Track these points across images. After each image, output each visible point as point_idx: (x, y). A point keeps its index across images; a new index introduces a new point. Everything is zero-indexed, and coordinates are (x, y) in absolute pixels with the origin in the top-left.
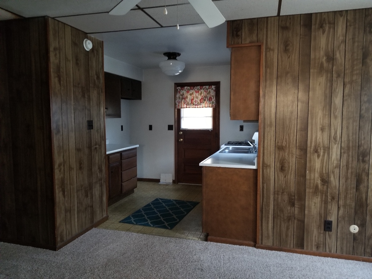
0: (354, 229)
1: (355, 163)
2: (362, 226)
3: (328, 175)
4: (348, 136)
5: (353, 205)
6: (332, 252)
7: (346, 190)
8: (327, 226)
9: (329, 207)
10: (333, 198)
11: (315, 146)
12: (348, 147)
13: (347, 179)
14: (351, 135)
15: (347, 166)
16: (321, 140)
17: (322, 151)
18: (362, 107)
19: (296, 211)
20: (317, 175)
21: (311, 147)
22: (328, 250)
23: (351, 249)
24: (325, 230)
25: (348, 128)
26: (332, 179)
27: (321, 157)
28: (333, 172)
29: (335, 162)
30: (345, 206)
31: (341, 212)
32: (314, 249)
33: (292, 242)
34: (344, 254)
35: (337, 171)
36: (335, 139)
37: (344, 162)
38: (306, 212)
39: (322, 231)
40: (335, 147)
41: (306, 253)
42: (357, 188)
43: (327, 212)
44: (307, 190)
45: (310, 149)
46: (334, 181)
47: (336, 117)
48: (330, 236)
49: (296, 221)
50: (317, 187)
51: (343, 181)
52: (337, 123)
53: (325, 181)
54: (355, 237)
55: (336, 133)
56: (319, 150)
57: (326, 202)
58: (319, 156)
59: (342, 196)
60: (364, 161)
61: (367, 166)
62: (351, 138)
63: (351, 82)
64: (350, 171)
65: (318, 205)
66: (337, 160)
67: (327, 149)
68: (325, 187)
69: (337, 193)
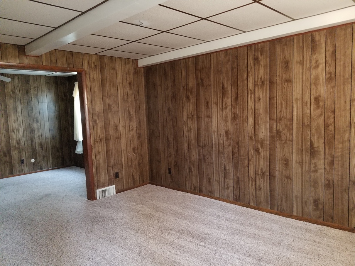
0: (33, 160)
1: (29, 134)
2: (36, 159)
3: (20, 141)
4: (25, 124)
5: (31, 151)
6: (26, 172)
7: (27, 145)
8: (22, 162)
9: (22, 154)
10: (23, 150)
11: (12, 129)
12: (26, 128)
13: (27, 141)
14: (26, 123)
15: (27, 136)
16: (14, 126)
17: (16, 131)
18: (29, 112)
19: (8, 158)
20: (15, 141)
21: (10, 129)
22: (24, 172)
23: (33, 169)
24: (21, 164)
25: (25, 121)
26: (21, 142)
27: (15, 134)
28: (21, 139)
29: (22, 135)
30: (28, 152)
31: (27, 155)
32: (18, 173)
33: (7, 173)
34: (31, 172)
35: (23, 138)
36: (20, 125)
37: (25, 135)
38: (12, 158)
39: (20, 165)
40: (21, 129)
41: (15, 176)
42: (32, 144)
43: (21, 156)
44: (11, 148)
45: (10, 131)
46: (22, 143)
47: (19, 117)
48: (24, 166)
49: (8, 163)
50: (15, 146)
51: (26, 142)
52: (20, 119)
53: (19, 143)
54: (34, 163)
55: (20, 123)
56: (14, 131)
57: (20, 152)
58: (14, 133)
59: (26, 148)
60: (33, 133)
61: (34, 135)
62: (26, 125)
63: (24, 102)
64: (28, 138)
65: (17, 154)
66: (22, 134)
67: (18, 130)
68: (19, 146)
69: (24, 147)
